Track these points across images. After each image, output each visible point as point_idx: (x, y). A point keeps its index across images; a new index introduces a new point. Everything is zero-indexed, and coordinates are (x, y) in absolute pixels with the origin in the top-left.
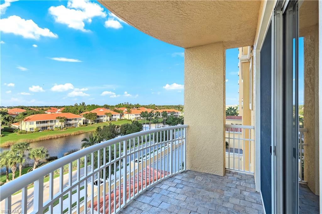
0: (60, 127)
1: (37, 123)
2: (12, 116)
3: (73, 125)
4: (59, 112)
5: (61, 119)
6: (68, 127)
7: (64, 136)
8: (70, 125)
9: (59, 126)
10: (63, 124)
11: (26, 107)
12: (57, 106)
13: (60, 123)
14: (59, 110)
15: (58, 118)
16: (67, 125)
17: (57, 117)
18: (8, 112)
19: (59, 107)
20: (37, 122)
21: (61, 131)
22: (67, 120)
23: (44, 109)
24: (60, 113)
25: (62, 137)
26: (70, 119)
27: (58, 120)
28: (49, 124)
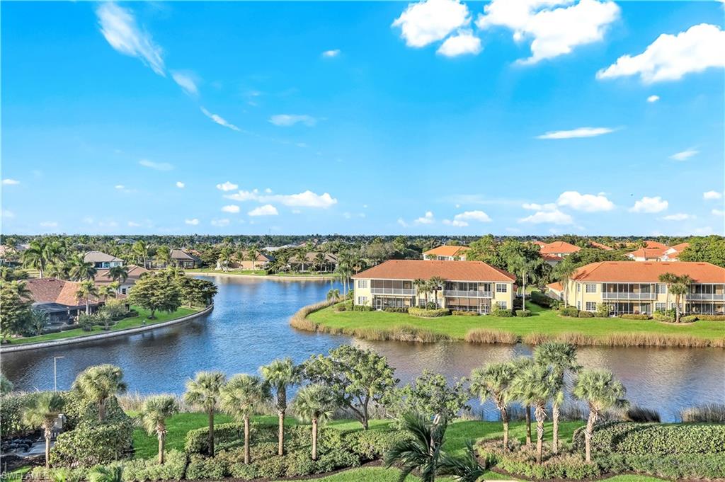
0: (674, 310)
1: (604, 291)
2: (549, 263)
3: (719, 310)
4: (670, 256)
5: (675, 282)
6: (700, 316)
7: (687, 344)
8: (707, 307)
9: (670, 308)
10: (683, 302)
11: (581, 238)
12: (667, 238)
13: (673, 298)
14: (672, 251)
15: (666, 278)
16: (697, 305)
17: (664, 273)
18: (542, 252)
19: (674, 241)
20: (604, 285)
21: (676, 324)
22: (698, 288)
23: (628, 244)
24: (674, 260)
25: (679, 346)
26: (709, 287)
27: (666, 287)
28: (638, 296)
